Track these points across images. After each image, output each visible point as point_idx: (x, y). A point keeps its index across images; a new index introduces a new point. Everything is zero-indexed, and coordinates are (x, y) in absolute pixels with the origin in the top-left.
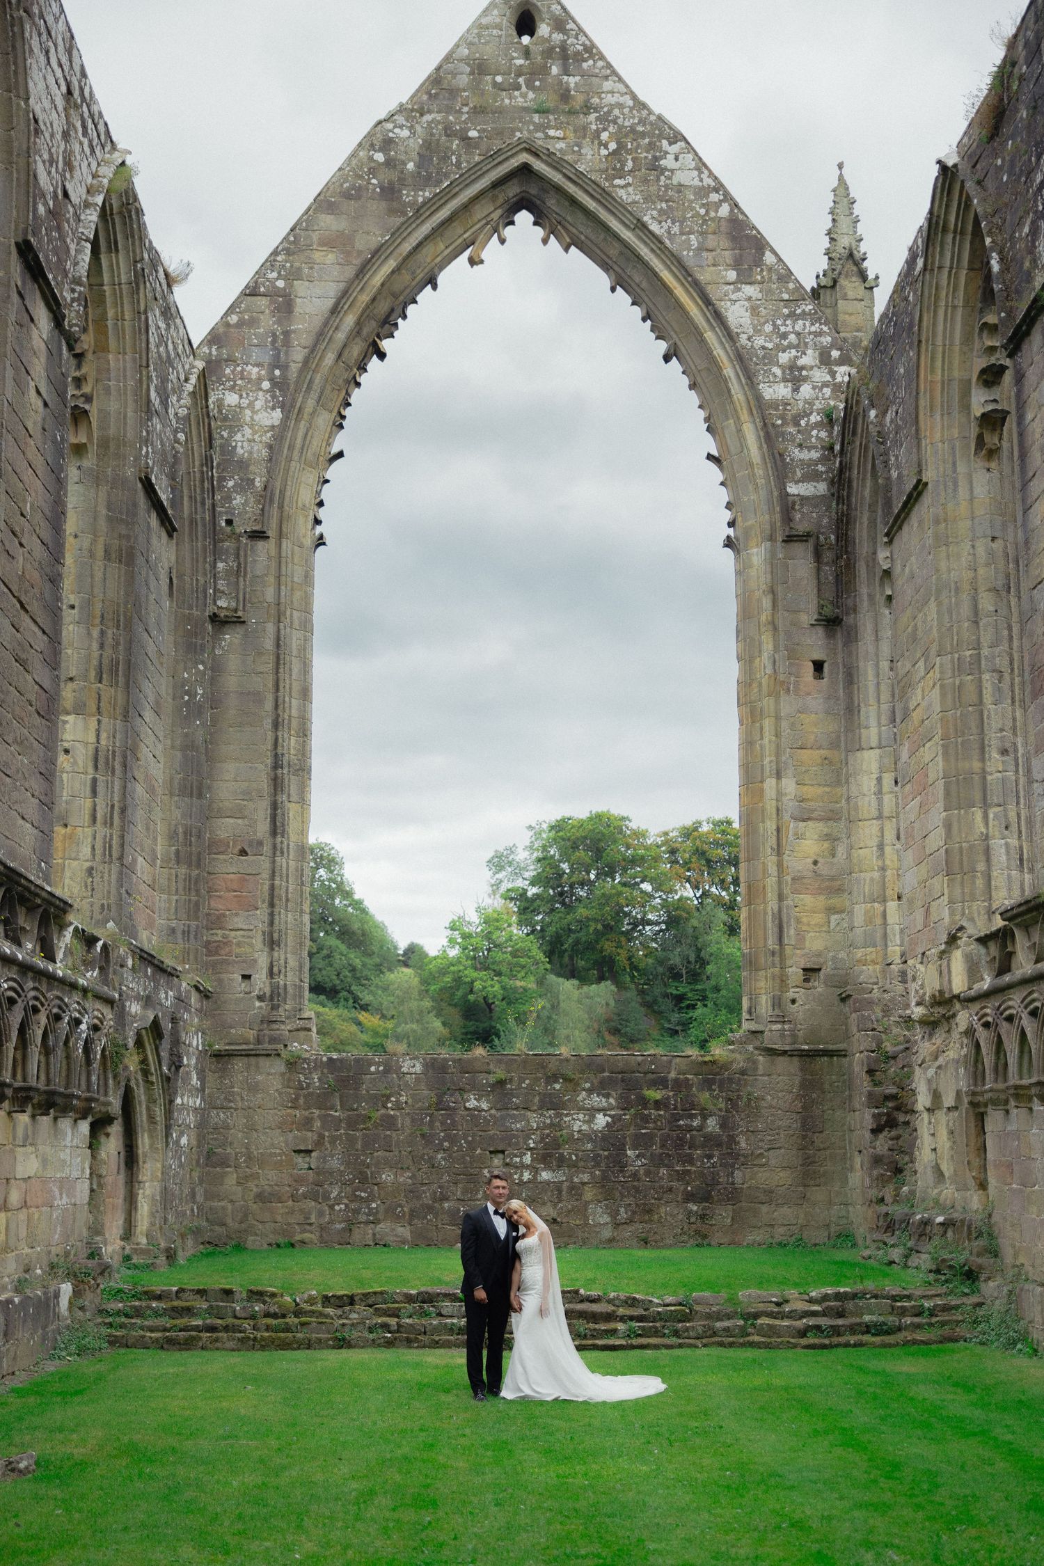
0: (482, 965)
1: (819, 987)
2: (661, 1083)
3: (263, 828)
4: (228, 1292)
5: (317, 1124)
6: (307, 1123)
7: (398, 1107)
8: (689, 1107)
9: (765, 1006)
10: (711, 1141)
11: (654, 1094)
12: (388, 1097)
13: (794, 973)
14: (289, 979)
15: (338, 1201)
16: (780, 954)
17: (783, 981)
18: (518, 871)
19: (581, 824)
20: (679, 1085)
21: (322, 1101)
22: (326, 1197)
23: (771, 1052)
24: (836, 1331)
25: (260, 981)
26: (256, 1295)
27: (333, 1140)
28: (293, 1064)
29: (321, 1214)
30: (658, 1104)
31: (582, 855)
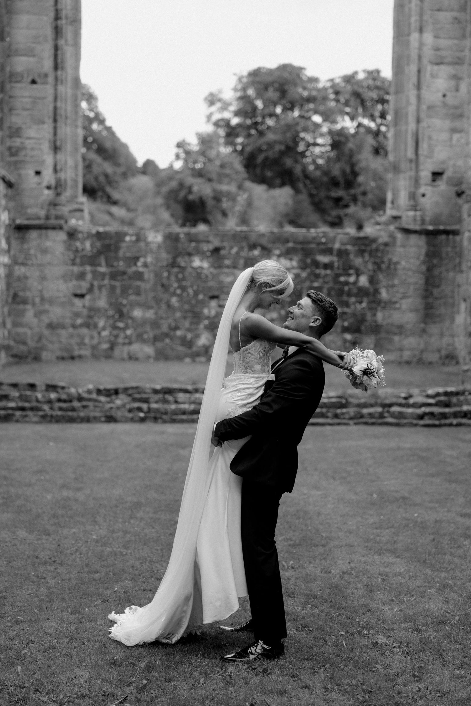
0: (200, 174)
1: (442, 185)
2: (328, 251)
3: (48, 64)
4: (32, 386)
5: (89, 277)
6: (81, 276)
7: (145, 265)
8: (347, 268)
9: (403, 199)
10: (362, 293)
11: (324, 259)
12: (137, 259)
13: (425, 175)
14: (68, 175)
15: (104, 329)
16: (416, 161)
17: (417, 181)
18: (225, 106)
19: (270, 72)
20: (341, 253)
21: (92, 260)
22: (96, 326)
23: (407, 231)
24: (444, 416)
25: (48, 176)
26: (52, 387)
27: (100, 287)
28: (72, 234)
29: (92, 337)
30: (326, 266)
31: (272, 94)
